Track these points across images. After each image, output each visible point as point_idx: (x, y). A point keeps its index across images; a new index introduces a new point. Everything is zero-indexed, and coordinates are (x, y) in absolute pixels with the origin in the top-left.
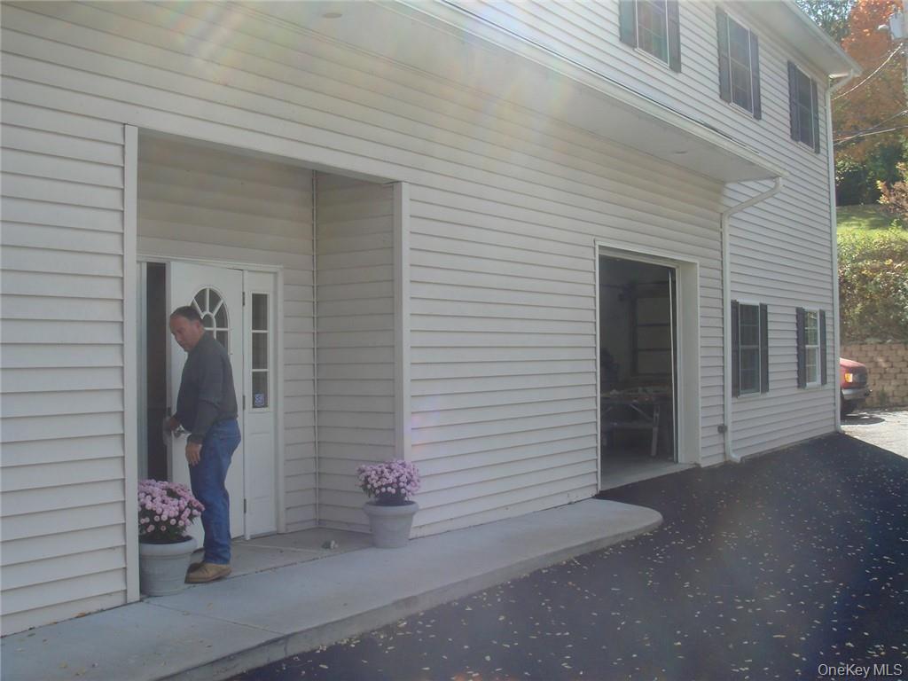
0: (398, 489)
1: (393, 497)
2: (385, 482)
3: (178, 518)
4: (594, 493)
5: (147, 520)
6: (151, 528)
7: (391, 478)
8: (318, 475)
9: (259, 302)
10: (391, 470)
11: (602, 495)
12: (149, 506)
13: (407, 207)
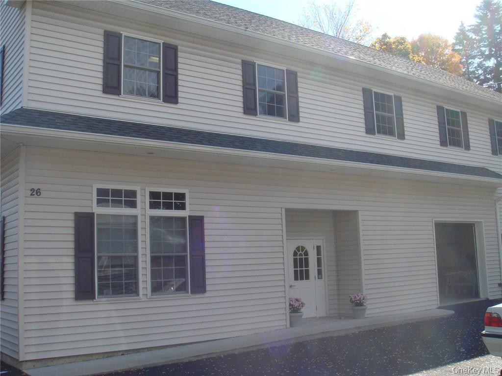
0: (360, 301)
1: (359, 304)
2: (356, 299)
3: (299, 306)
4: (437, 307)
5: (291, 307)
6: (292, 309)
7: (358, 298)
8: (339, 295)
9: (318, 248)
10: (358, 296)
11: (440, 308)
12: (292, 303)
13: (361, 218)
